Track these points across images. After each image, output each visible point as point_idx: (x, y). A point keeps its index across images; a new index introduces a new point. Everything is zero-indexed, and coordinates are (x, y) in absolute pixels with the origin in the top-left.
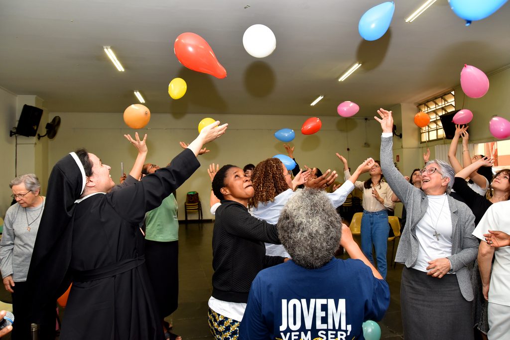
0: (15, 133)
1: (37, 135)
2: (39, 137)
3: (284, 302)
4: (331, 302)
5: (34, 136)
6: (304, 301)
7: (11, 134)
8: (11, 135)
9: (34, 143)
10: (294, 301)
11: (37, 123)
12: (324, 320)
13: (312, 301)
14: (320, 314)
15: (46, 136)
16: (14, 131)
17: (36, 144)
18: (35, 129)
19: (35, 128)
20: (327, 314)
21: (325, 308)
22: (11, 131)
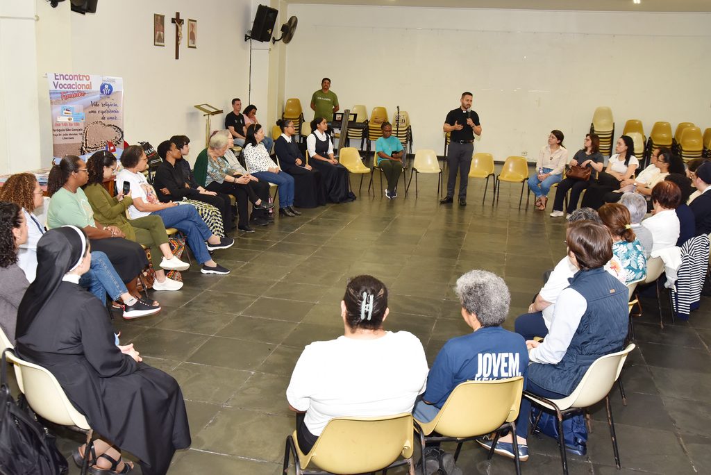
0: (250, 38)
1: (271, 39)
2: (275, 40)
3: (480, 355)
4: (511, 354)
5: (269, 40)
6: (494, 355)
7: (246, 38)
8: (246, 40)
9: (268, 48)
10: (487, 355)
11: (271, 25)
12: (506, 370)
13: (499, 354)
14: (504, 365)
15: (281, 40)
16: (249, 35)
17: (270, 50)
19: (270, 32)
20: (508, 365)
21: (507, 360)
22: (246, 36)
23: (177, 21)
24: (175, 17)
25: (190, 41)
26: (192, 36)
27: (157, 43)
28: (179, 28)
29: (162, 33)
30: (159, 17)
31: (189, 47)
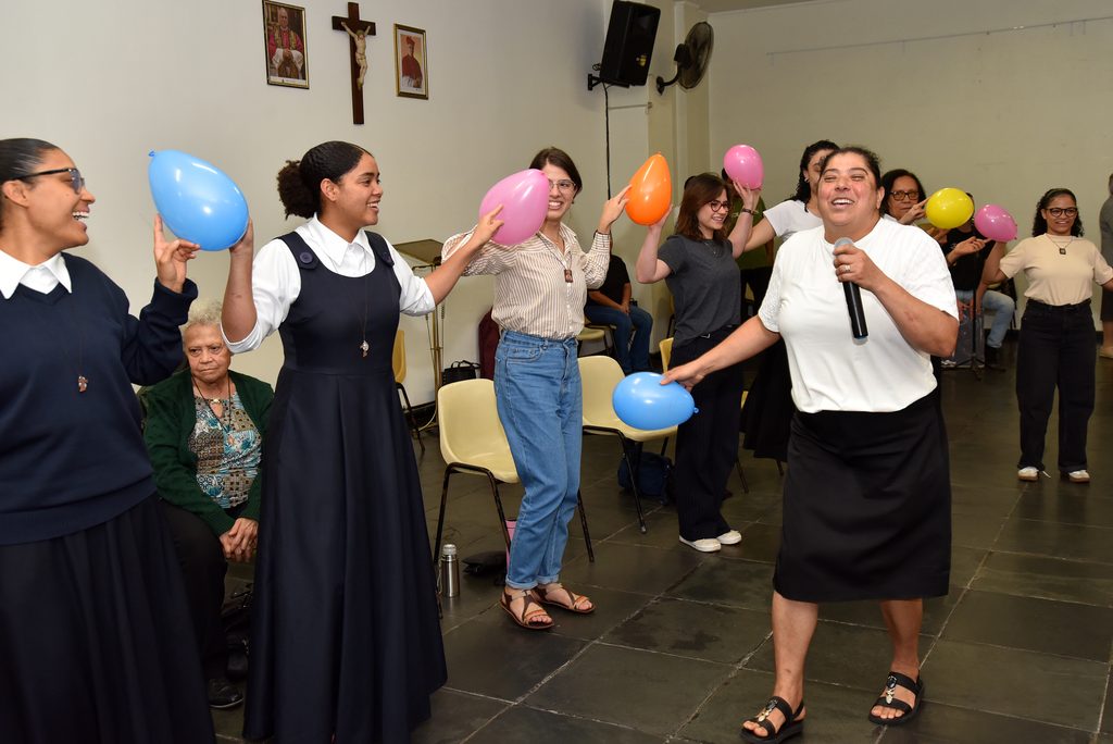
0: (599, 81)
2: (661, 85)
5: (643, 83)
7: (591, 83)
8: (591, 87)
9: (646, 102)
15: (679, 83)
16: (597, 74)
17: (650, 105)
18: (643, 64)
19: (643, 62)
22: (591, 78)
23: (353, 24)
24: (344, 14)
25: (404, 80)
26: (411, 69)
27: (274, 79)
28: (359, 43)
29: (295, 53)
30: (283, 12)
31: (401, 94)
